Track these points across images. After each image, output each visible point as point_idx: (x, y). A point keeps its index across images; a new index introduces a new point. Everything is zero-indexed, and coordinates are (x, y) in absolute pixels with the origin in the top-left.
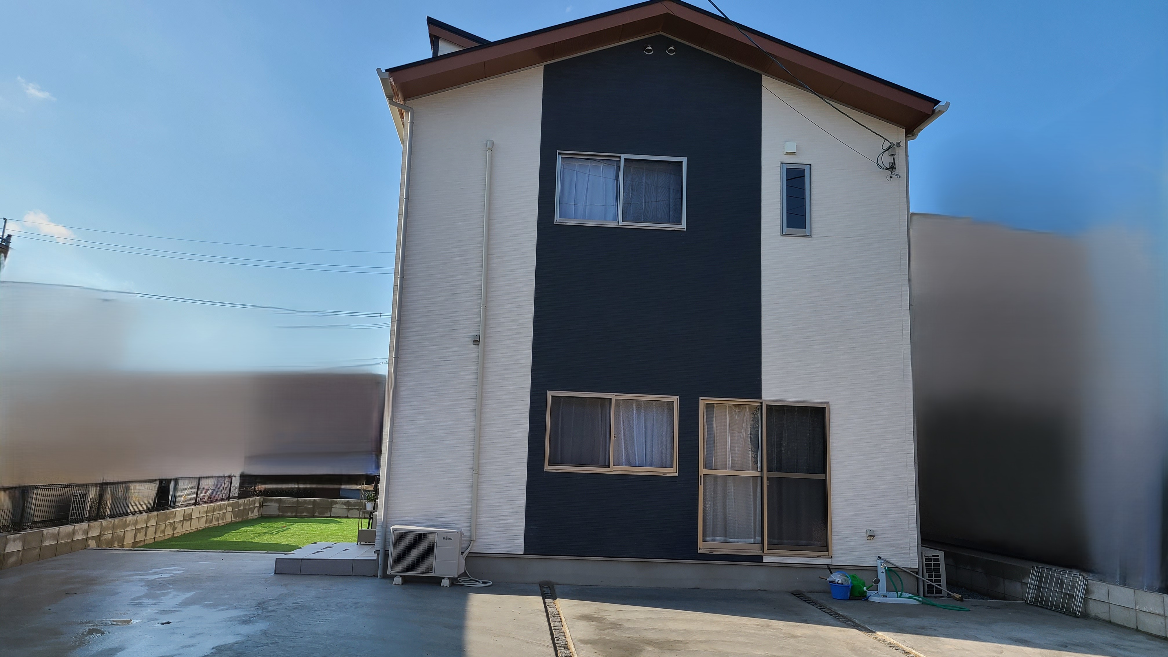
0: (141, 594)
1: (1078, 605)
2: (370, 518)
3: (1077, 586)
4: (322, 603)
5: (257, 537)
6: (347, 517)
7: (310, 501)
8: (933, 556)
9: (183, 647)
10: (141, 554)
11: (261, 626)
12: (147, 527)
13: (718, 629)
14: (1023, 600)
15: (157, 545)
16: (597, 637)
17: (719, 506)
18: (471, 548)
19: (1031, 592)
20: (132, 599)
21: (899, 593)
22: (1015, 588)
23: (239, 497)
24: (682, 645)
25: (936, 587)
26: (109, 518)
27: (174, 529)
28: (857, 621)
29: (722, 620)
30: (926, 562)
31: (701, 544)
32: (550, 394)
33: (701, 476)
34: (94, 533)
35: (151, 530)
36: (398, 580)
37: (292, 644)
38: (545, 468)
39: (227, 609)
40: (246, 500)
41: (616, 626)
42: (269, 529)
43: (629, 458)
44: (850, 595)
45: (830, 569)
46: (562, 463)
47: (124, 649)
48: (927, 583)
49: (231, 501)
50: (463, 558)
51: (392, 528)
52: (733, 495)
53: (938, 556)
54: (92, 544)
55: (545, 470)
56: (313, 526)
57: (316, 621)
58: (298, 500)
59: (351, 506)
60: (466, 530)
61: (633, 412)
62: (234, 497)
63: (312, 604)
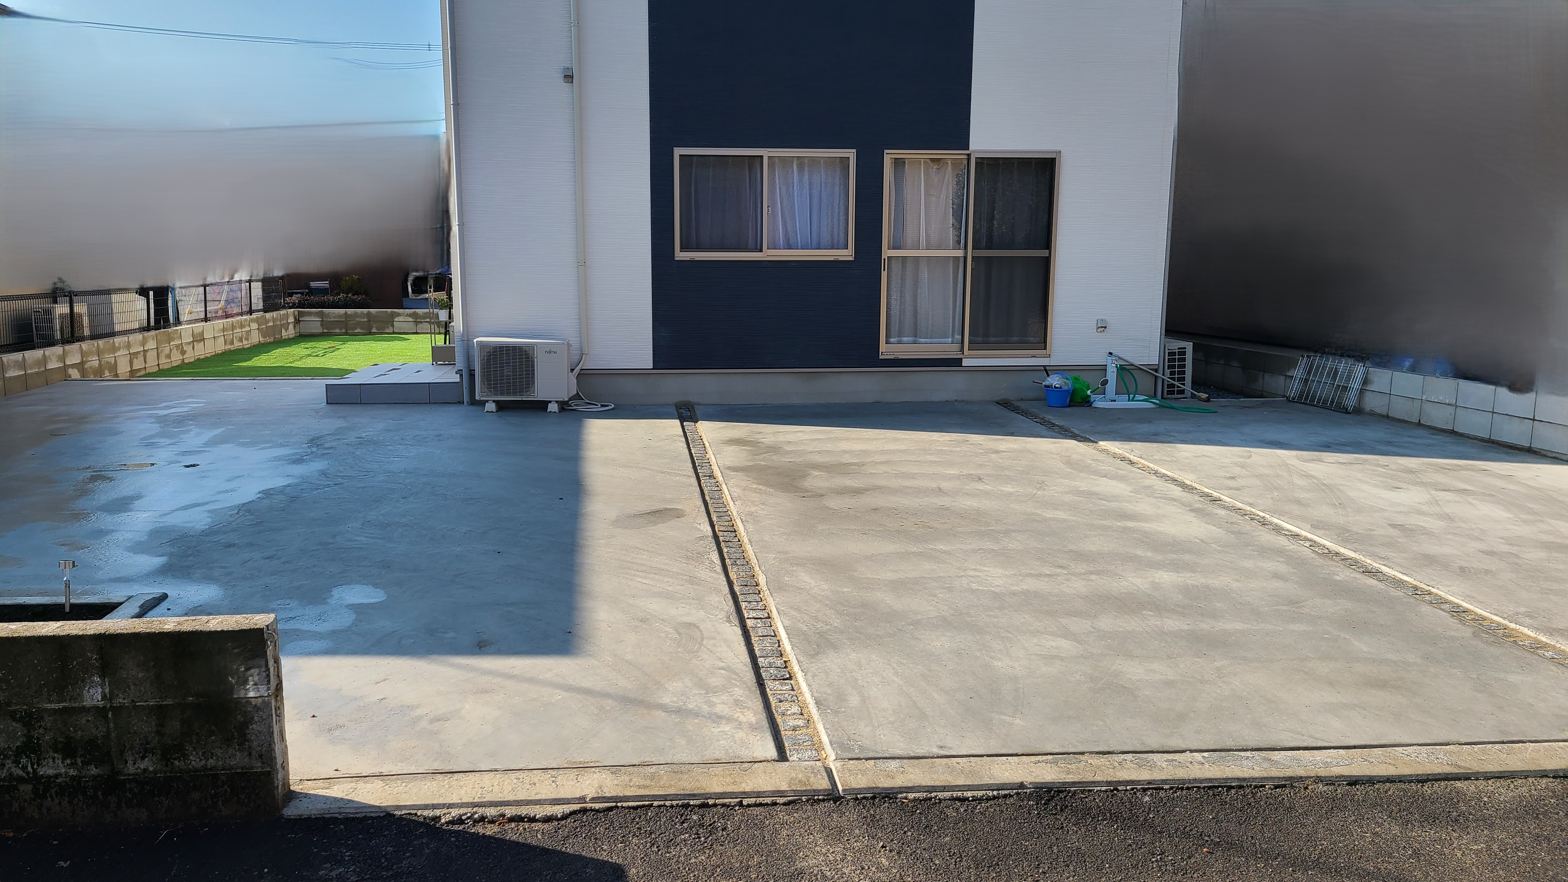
0: (153, 433)
1: (1350, 400)
2: (446, 333)
3: (1354, 376)
4: (395, 436)
5: (298, 360)
6: (416, 333)
7: (362, 313)
8: (1179, 349)
9: (219, 493)
10: (144, 384)
11: (318, 465)
12: (145, 351)
13: (902, 447)
14: (1284, 396)
15: (162, 373)
16: (750, 464)
17: (908, 297)
18: (583, 363)
19: (1295, 387)
20: (141, 439)
21: (1131, 396)
22: (1275, 382)
23: (266, 310)
24: (856, 468)
25: (1178, 387)
26: (90, 340)
27: (183, 352)
28: (1076, 431)
29: (908, 437)
30: (1168, 356)
31: (883, 347)
32: (678, 152)
33: (884, 260)
34: (74, 358)
35: (152, 356)
36: (491, 407)
37: (362, 485)
38: (676, 255)
39: (271, 448)
40: (275, 314)
41: (774, 449)
42: (313, 351)
43: (789, 238)
44: (1070, 402)
45: (1047, 370)
46: (698, 248)
47: (142, 497)
48: (1168, 382)
49: (254, 316)
50: (574, 376)
51: (475, 341)
52: (926, 282)
53: (1185, 348)
54: (75, 374)
55: (676, 259)
56: (372, 345)
57: (389, 458)
58: (346, 313)
59: (419, 319)
60: (574, 341)
61: (793, 174)
62: (258, 311)
63: (382, 438)
